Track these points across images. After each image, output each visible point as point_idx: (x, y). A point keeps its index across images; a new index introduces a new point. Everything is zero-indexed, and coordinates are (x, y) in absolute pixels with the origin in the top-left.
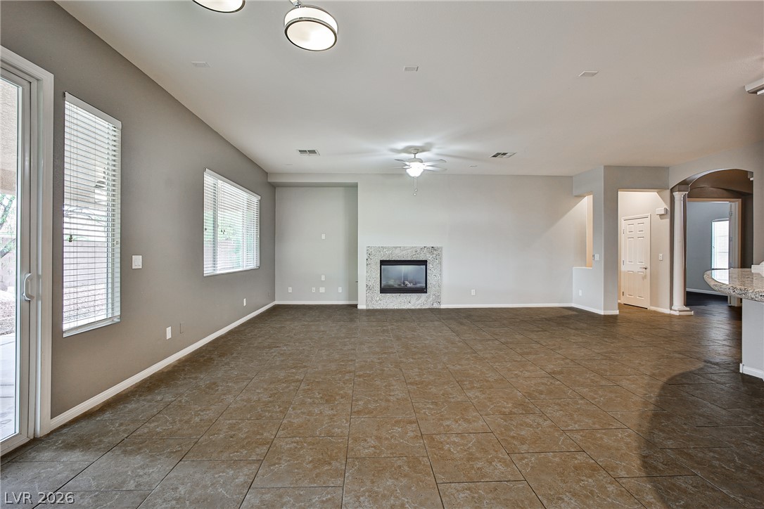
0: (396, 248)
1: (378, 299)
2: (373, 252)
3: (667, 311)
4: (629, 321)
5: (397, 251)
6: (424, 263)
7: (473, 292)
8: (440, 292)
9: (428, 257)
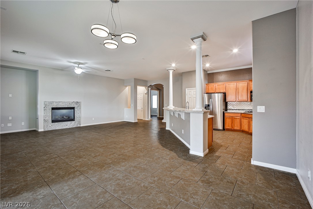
0: (60, 102)
1: (51, 125)
2: (48, 104)
3: (147, 120)
4: (141, 123)
5: (61, 103)
6: (73, 108)
7: (93, 119)
8: (80, 120)
9: (75, 106)
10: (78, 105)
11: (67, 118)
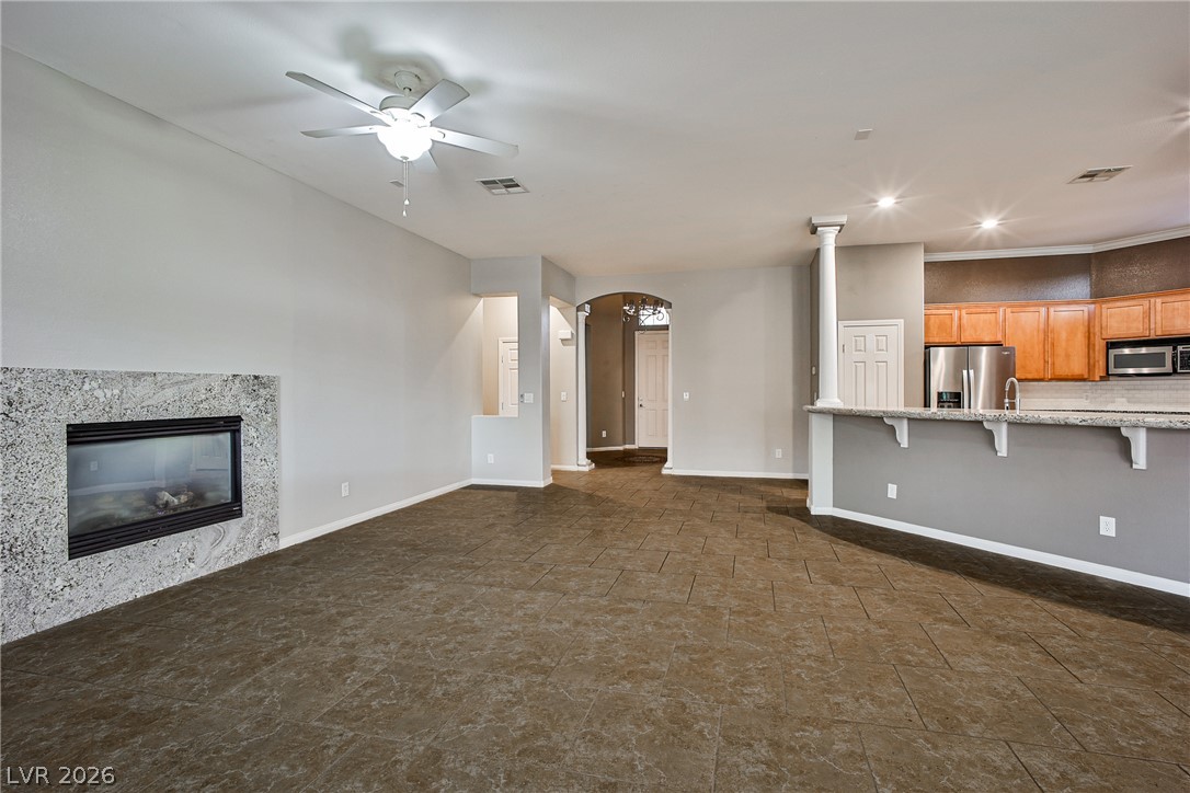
0: (137, 376)
1: (58, 584)
3: (574, 468)
5: (144, 388)
7: (345, 489)
8: (274, 504)
9: (245, 407)
10: (261, 401)
11: (184, 498)
